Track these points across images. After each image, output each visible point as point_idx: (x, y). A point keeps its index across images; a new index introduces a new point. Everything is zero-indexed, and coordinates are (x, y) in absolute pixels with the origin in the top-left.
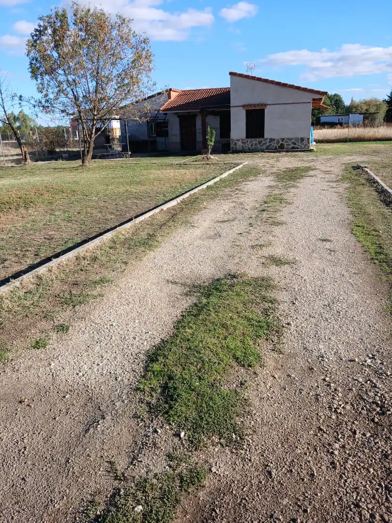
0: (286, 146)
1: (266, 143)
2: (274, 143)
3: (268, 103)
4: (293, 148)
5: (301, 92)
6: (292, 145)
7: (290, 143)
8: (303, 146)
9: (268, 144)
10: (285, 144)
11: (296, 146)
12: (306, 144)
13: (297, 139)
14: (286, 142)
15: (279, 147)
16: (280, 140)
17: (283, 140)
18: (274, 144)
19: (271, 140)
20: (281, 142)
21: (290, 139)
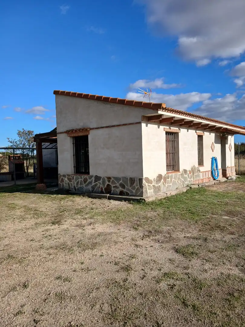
0: (113, 189)
1: (91, 183)
2: (100, 183)
3: (91, 127)
4: (121, 193)
5: (126, 109)
6: (121, 189)
7: (118, 185)
8: (134, 191)
9: (93, 184)
10: (112, 186)
11: (125, 190)
12: (137, 189)
13: (125, 179)
14: (113, 182)
15: (105, 189)
16: (106, 179)
17: (109, 178)
18: (100, 185)
19: (97, 178)
20: (107, 183)
21: (117, 179)
